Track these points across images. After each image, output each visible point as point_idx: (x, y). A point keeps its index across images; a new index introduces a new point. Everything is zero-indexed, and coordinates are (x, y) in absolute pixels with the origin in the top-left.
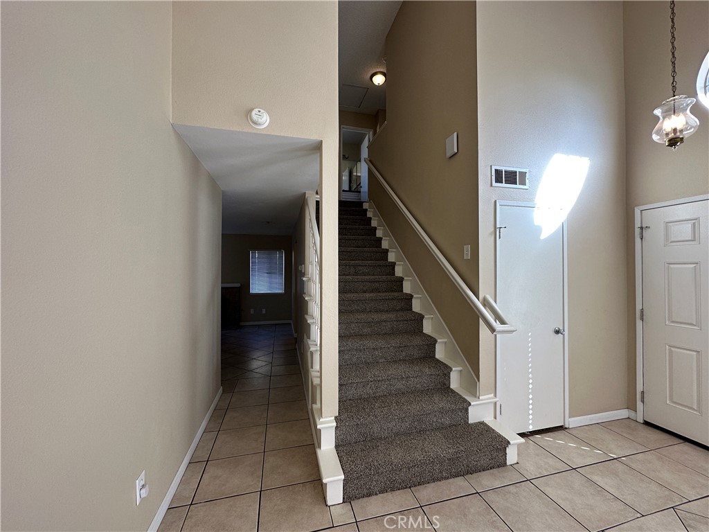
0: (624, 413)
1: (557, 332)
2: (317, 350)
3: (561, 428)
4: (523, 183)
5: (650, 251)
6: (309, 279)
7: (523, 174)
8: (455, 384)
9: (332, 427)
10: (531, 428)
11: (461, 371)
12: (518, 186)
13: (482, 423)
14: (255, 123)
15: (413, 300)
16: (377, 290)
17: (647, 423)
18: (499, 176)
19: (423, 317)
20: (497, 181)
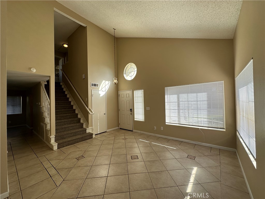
0: (117, 128)
1: (105, 114)
2: (48, 123)
3: (106, 132)
4: (97, 86)
5: (121, 99)
6: (43, 107)
7: (97, 85)
8: (84, 127)
9: (54, 137)
10: (99, 133)
11: (86, 124)
12: (96, 87)
13: (90, 133)
14: (32, 71)
15: (76, 111)
16: (65, 109)
17: (120, 129)
18: (92, 85)
19: (78, 114)
20: (92, 86)
